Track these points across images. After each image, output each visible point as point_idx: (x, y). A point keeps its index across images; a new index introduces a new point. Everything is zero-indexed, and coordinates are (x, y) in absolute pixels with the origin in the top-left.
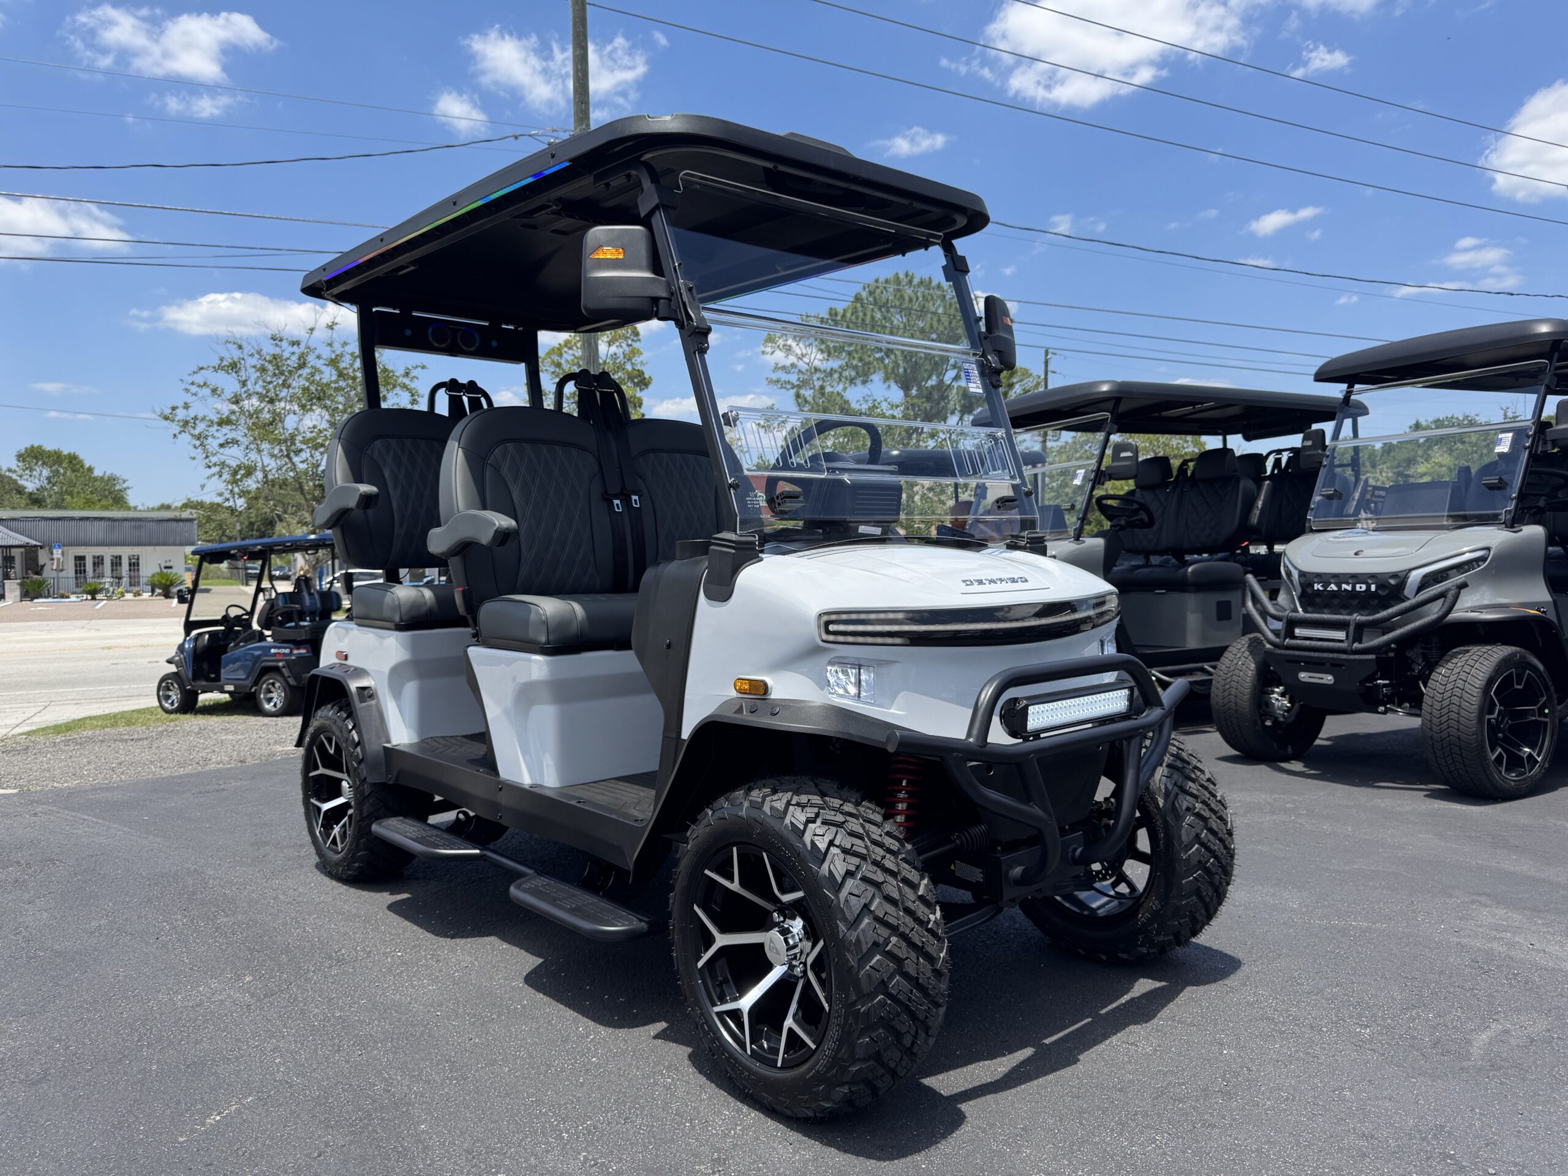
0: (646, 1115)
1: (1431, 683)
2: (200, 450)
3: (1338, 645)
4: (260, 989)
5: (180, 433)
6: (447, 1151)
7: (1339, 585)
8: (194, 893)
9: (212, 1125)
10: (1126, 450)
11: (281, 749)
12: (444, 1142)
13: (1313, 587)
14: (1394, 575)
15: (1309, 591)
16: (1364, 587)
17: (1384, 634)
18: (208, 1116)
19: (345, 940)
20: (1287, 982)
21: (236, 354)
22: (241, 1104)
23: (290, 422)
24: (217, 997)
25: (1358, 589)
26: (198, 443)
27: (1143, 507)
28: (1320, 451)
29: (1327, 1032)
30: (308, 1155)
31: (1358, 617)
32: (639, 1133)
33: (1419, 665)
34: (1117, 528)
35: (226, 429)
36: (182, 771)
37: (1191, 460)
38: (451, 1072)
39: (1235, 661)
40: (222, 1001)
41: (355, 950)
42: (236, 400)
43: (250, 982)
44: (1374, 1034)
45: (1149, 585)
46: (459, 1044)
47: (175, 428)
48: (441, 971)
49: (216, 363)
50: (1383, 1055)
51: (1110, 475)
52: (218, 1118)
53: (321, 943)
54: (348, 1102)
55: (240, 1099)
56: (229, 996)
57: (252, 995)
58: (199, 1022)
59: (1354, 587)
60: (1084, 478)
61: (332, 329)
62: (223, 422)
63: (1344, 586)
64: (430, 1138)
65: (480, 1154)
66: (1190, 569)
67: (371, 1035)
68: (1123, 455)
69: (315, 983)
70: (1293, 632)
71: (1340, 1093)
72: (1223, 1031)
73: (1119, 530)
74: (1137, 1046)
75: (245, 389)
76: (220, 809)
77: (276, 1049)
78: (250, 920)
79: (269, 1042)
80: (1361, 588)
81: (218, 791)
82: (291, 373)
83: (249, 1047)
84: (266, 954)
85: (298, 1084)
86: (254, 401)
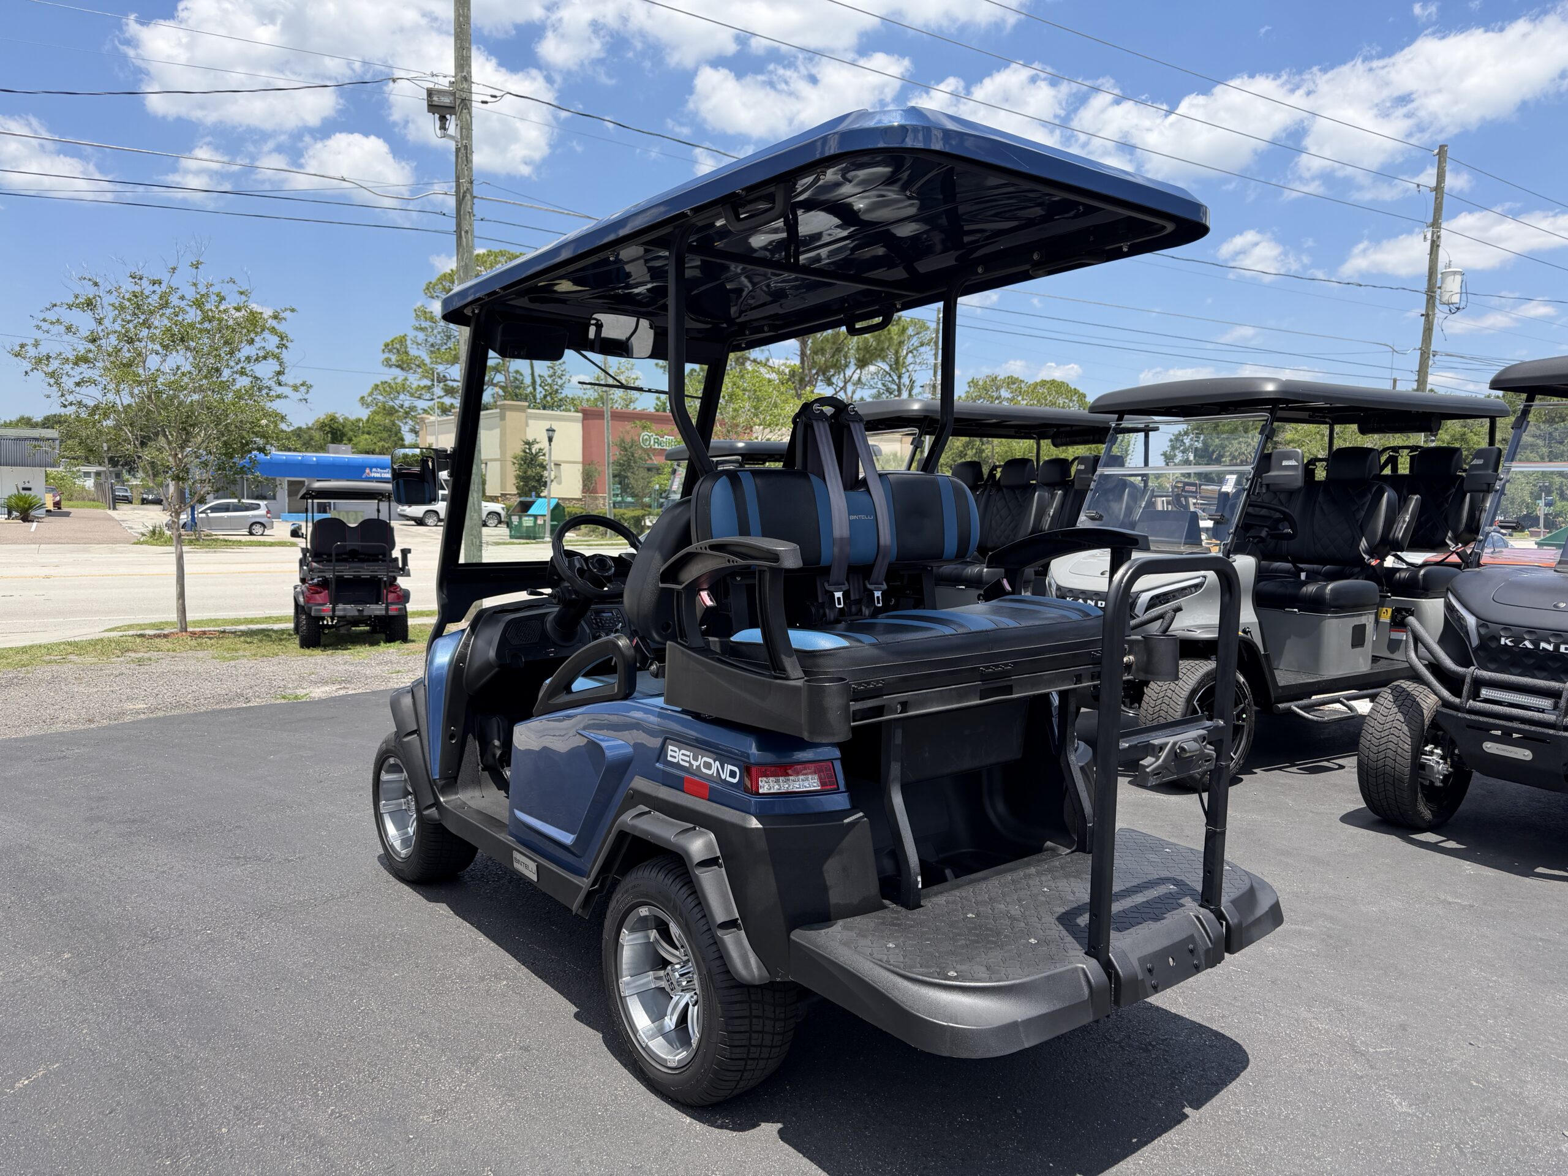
2: (55, 388)
4: (77, 965)
5: (32, 370)
6: (220, 1107)
7: (1085, 599)
8: (24, 871)
9: (20, 1088)
11: (132, 707)
12: (218, 1100)
19: (161, 918)
21: (91, 291)
22: (48, 1070)
23: (152, 363)
24: (37, 973)
26: (52, 381)
35: (82, 367)
36: (28, 732)
38: (235, 1040)
40: (41, 977)
41: (169, 928)
42: (93, 339)
43: (68, 959)
46: (247, 1016)
47: (26, 365)
48: (243, 948)
49: (71, 300)
52: (26, 1082)
53: (139, 921)
55: (47, 1066)
56: (48, 972)
57: (69, 971)
58: (17, 997)
61: (197, 268)
62: (80, 360)
63: (1089, 602)
64: (207, 1097)
67: (171, 1008)
69: (128, 960)
75: (102, 327)
76: (59, 779)
77: (84, 1020)
78: (75, 898)
79: (79, 1015)
81: (59, 758)
82: (152, 313)
83: (60, 1018)
84: (85, 932)
85: (100, 1051)
86: (113, 340)
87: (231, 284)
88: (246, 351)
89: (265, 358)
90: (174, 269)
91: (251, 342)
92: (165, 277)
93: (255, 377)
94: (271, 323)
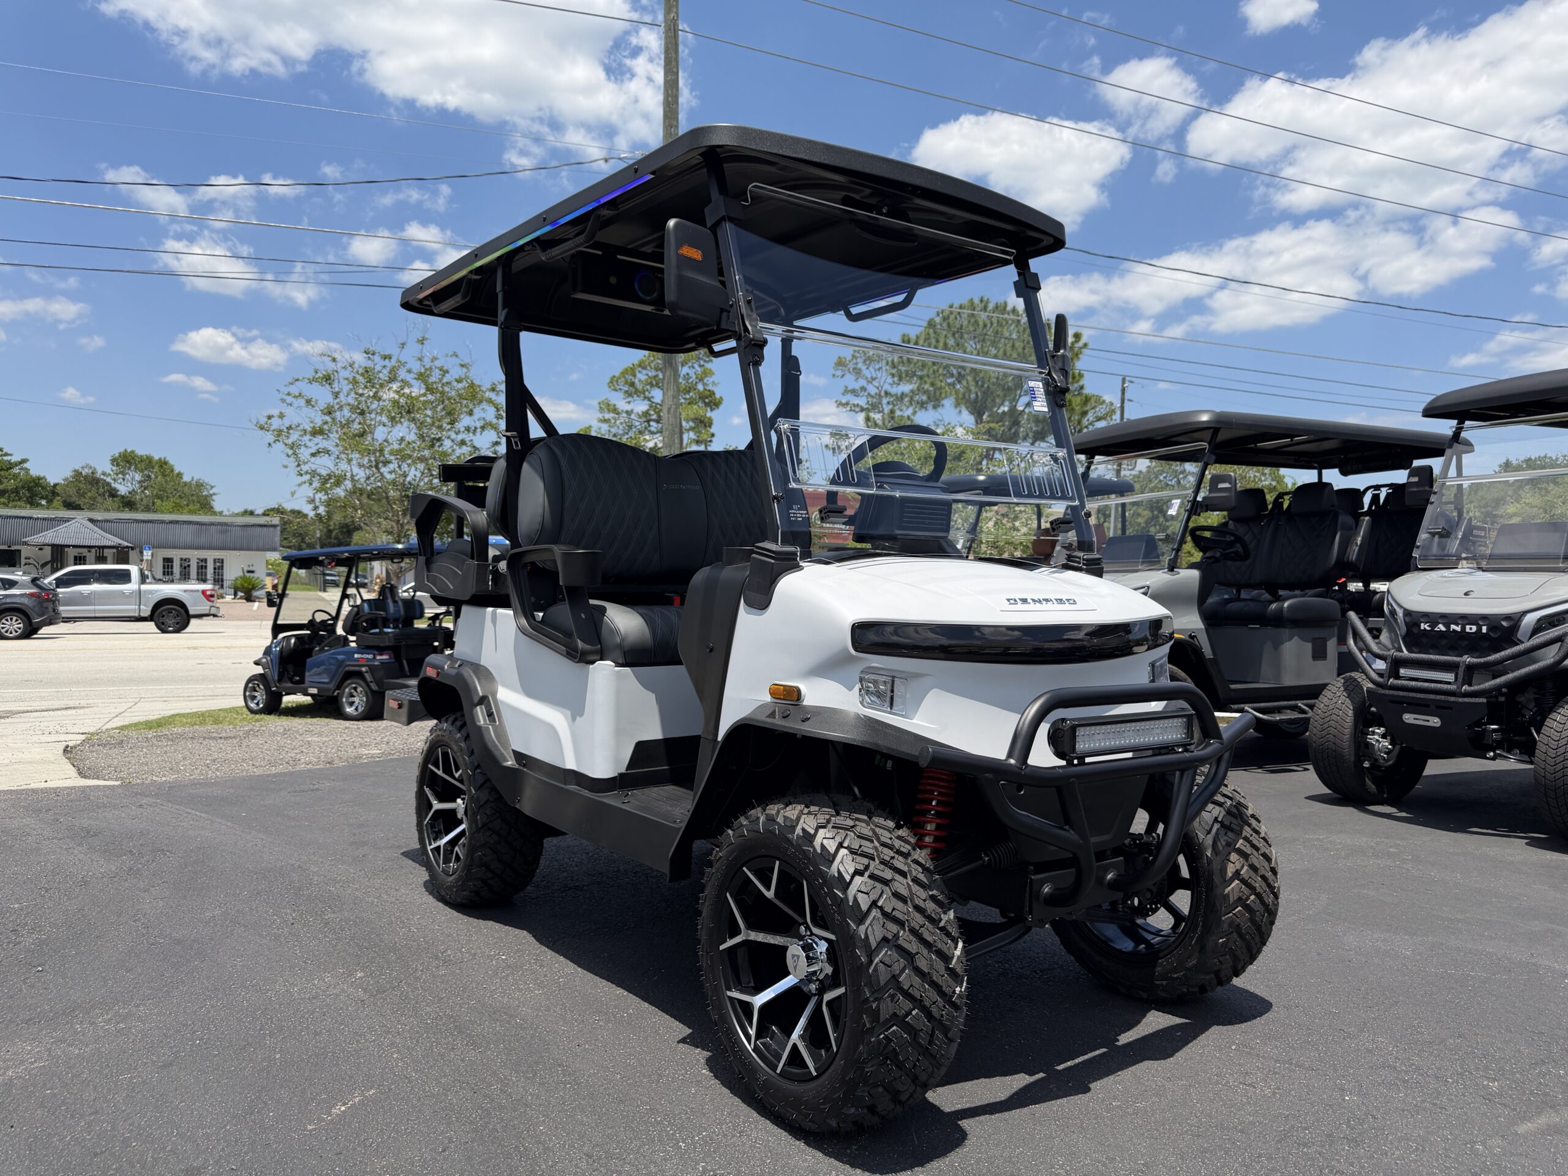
0: (761, 1129)
1: (1544, 730)
2: (292, 459)
3: (1445, 686)
4: (372, 985)
5: (274, 442)
6: (568, 1154)
7: (1447, 626)
8: (300, 889)
9: (337, 1115)
10: (1224, 482)
11: (367, 752)
12: (564, 1145)
13: (1420, 627)
14: (1508, 617)
15: (1415, 630)
16: (1474, 629)
17: (1494, 678)
18: (334, 1106)
19: (449, 941)
20: (1406, 1030)
21: (330, 367)
22: (365, 1096)
23: (380, 433)
24: (332, 991)
25: (1468, 630)
26: (290, 452)
27: (1238, 539)
28: (1427, 488)
29: (1452, 1083)
30: (434, 1150)
31: (1468, 659)
32: (755, 1147)
33: (1531, 711)
34: (1211, 561)
35: (319, 439)
36: (274, 770)
37: (1287, 493)
38: (564, 1076)
39: (1335, 700)
40: (337, 995)
41: (461, 951)
42: (329, 411)
43: (362, 978)
44: (1502, 1087)
45: (1243, 619)
46: (569, 1049)
47: (270, 437)
48: (545, 976)
49: (311, 374)
50: (1515, 1110)
51: (1207, 506)
52: (343, 1108)
53: (427, 943)
54: (467, 1100)
55: (362, 1091)
56: (343, 991)
57: (365, 990)
58: (316, 1014)
59: (1463, 628)
60: (1180, 507)
61: (422, 344)
62: (317, 432)
63: (1453, 627)
64: (551, 1140)
65: (600, 1159)
66: (1286, 605)
67: (483, 1035)
68: (1221, 486)
69: (424, 982)
70: (1398, 672)
71: (1472, 1146)
72: (1344, 1076)
73: (1213, 563)
74: (1255, 1087)
75: (338, 400)
76: (316, 808)
77: (392, 1044)
78: (357, 917)
79: (385, 1038)
80: (1471, 629)
81: (312, 790)
82: (382, 386)
83: (366, 1041)
84: (375, 952)
85: (417, 1080)
86: (346, 412)
87: (454, 358)
88: (465, 421)
89: (483, 428)
90: (403, 344)
91: (471, 413)
92: (394, 351)
93: (474, 447)
94: (488, 394)
